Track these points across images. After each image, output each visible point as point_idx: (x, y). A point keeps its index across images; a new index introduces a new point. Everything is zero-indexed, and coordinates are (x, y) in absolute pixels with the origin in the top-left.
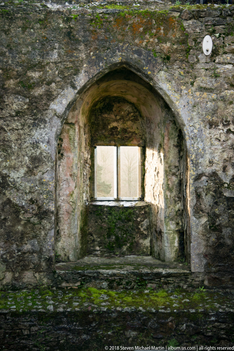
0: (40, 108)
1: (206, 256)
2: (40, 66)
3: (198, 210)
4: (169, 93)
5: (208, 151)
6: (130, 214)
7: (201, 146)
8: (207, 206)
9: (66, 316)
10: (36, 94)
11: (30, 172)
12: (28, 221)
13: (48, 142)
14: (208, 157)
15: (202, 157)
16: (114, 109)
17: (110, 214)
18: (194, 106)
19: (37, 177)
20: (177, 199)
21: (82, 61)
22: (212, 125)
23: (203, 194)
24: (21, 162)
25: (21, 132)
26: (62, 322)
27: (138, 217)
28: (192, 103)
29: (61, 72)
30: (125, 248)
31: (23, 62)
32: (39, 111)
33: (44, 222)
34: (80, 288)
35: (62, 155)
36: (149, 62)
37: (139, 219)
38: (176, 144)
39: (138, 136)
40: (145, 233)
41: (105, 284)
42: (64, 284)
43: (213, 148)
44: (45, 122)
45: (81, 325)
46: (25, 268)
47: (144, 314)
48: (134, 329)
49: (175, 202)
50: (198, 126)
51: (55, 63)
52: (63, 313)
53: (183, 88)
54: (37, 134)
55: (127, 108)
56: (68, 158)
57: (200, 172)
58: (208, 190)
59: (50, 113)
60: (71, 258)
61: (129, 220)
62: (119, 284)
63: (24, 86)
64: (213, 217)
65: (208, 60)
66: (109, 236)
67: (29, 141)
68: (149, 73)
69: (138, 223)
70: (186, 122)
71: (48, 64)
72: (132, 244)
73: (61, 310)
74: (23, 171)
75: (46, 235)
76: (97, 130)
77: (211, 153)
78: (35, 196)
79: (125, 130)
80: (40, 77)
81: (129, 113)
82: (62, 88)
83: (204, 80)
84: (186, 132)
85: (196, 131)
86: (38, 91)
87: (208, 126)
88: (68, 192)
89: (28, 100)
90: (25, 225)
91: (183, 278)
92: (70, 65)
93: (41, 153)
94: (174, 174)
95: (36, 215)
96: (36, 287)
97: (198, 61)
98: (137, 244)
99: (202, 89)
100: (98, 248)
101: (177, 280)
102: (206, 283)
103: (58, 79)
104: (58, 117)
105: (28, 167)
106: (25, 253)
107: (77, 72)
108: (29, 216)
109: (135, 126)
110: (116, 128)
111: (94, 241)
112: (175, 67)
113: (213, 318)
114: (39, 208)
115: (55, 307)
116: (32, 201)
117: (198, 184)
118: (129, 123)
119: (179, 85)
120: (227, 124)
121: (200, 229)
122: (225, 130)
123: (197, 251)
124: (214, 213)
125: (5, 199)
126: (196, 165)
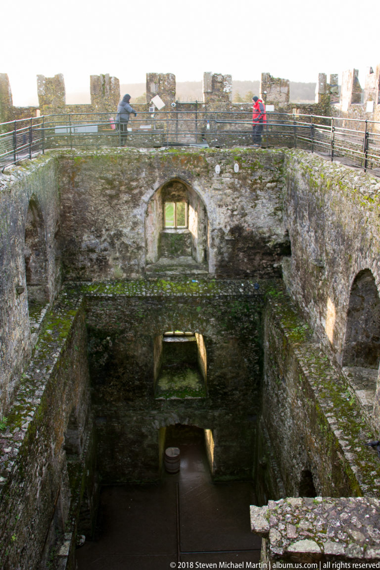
0: (137, 199)
1: (216, 265)
2: (137, 180)
3: (213, 245)
4: (199, 191)
5: (218, 218)
6: (181, 237)
7: (214, 216)
8: (217, 244)
10: (135, 193)
11: (133, 229)
12: (132, 251)
13: (141, 215)
14: (218, 221)
15: (215, 221)
16: (174, 186)
17: (172, 237)
18: (211, 197)
19: (136, 231)
21: (156, 177)
22: (220, 206)
23: (215, 238)
24: (128, 224)
25: (128, 210)
26: (149, 300)
27: (185, 238)
28: (210, 196)
29: (147, 182)
30: (179, 253)
31: (129, 178)
32: (136, 201)
33: (140, 251)
34: (157, 281)
35: (148, 215)
36: (189, 177)
37: (186, 239)
39: (185, 198)
40: (189, 245)
41: (169, 279)
42: (150, 279)
43: (220, 217)
44: (139, 205)
45: (158, 301)
46: (132, 271)
47: (186, 297)
48: (182, 303)
49: (203, 236)
50: (213, 207)
51: (144, 178)
52: (150, 297)
53: (206, 189)
54: (136, 211)
56: (151, 216)
57: (214, 228)
58: (218, 236)
59: (141, 201)
60: (154, 261)
61: (181, 240)
62: (175, 278)
63: (129, 189)
64: (220, 248)
65: (218, 176)
66: (171, 247)
67: (132, 215)
68: (190, 182)
69: (185, 241)
70: (207, 205)
71: (140, 178)
72: (182, 250)
73: (148, 295)
74: (129, 228)
75: (141, 257)
77: (219, 219)
78: (135, 240)
79: (179, 196)
80: (136, 185)
81: (181, 188)
82: (147, 190)
83: (216, 185)
84: (207, 209)
85: (212, 209)
86: (136, 191)
87: (218, 207)
88: (151, 232)
89: (131, 196)
90: (131, 253)
91: (205, 275)
92: (151, 179)
93: (137, 220)
94: (202, 223)
95: (136, 248)
96: (137, 280)
97: (213, 176)
98: (185, 251)
99: (215, 189)
100: (166, 253)
101: (202, 276)
102: (216, 277)
103: (145, 185)
104: (146, 203)
105: (132, 227)
106: (131, 265)
107: (154, 182)
108: (133, 249)
109: (184, 194)
110: (174, 195)
111: (164, 249)
112: (202, 179)
113: (217, 298)
114: (137, 245)
115: (146, 293)
116: (134, 242)
117: (213, 233)
118: (181, 192)
119: (204, 187)
120: (227, 206)
121: (214, 254)
122: (226, 208)
123: (212, 264)
124: (220, 247)
125: (121, 242)
126: (212, 224)
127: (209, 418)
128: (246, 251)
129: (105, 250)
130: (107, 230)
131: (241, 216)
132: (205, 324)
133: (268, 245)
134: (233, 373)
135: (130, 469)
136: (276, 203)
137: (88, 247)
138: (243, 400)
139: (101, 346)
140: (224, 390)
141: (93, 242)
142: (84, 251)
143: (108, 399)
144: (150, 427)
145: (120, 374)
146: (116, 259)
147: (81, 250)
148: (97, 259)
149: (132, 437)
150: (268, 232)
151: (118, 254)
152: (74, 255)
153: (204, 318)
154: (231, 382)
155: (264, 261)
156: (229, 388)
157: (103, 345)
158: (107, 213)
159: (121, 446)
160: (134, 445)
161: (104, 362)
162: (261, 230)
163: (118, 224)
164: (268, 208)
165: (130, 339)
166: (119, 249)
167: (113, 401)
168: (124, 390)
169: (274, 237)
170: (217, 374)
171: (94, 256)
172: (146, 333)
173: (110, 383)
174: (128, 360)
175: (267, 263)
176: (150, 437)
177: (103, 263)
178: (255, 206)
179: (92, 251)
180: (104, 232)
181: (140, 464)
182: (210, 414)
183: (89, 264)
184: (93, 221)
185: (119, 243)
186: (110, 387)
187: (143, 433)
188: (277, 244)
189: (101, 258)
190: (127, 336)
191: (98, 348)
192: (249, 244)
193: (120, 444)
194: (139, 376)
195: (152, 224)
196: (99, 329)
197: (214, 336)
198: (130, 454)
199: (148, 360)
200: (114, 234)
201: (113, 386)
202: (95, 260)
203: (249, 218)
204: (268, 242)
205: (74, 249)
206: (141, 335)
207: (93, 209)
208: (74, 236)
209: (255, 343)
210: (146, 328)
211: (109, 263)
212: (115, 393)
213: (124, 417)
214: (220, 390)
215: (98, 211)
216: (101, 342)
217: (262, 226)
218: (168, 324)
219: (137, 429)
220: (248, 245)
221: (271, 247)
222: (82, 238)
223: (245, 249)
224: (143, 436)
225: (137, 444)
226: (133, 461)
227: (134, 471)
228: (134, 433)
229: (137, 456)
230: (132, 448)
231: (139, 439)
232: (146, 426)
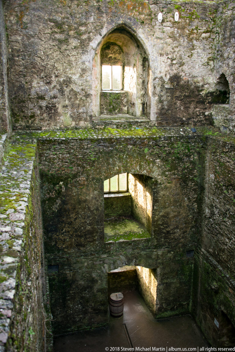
0: (85, 45)
1: (157, 113)
2: (85, 24)
3: (154, 94)
4: (143, 39)
5: (159, 67)
6: (119, 96)
7: (156, 64)
8: (158, 92)
9: (102, 140)
10: (84, 38)
11: (81, 76)
12: (81, 99)
13: (89, 62)
14: (159, 70)
15: (157, 70)
16: (111, 48)
17: (110, 96)
18: (154, 46)
19: (84, 78)
20: (142, 89)
21: (104, 22)
22: (161, 55)
23: (157, 87)
24: (77, 71)
25: (77, 56)
26: (101, 143)
27: (122, 97)
28: (153, 44)
29: (95, 28)
30: (116, 111)
31: (77, 22)
32: (85, 46)
33: (88, 99)
34: (104, 128)
36: (135, 24)
37: (122, 99)
38: (141, 64)
39: (121, 61)
40: (125, 104)
41: (115, 126)
42: (97, 127)
43: (161, 66)
44: (88, 52)
45: (109, 144)
46: (80, 120)
47: (135, 139)
48: (131, 145)
50: (155, 55)
51: (92, 23)
52: (101, 139)
53: (149, 37)
54: (84, 57)
55: (116, 48)
56: (95, 70)
57: (156, 77)
58: (159, 84)
59: (90, 48)
60: (97, 115)
61: (118, 99)
62: (121, 126)
63: (78, 34)
64: (160, 97)
65: (160, 25)
66: (110, 106)
67: (80, 61)
68: (135, 29)
69: (122, 100)
70: (150, 53)
71: (89, 23)
72: (119, 109)
73: (100, 137)
74: (78, 75)
75: (89, 105)
76: (103, 58)
77: (161, 68)
78: (83, 87)
79: (115, 58)
80: (85, 30)
81: (117, 50)
82: (95, 35)
83: (158, 34)
84: (150, 58)
85: (154, 58)
86: (84, 37)
87: (160, 55)
88: (95, 86)
89: (79, 41)
90: (80, 101)
91: (147, 123)
92: (99, 24)
93: (86, 67)
94: (140, 78)
95: (84, 96)
96: (85, 128)
97: (156, 24)
98: (122, 109)
99: (158, 38)
100: (105, 111)
101: (144, 124)
102: (156, 125)
103: (93, 31)
104: (93, 49)
105: (80, 74)
106: (80, 113)
107: (102, 28)
108: (82, 96)
109: (120, 57)
110: (111, 57)
111: (103, 108)
112: (146, 27)
113: (163, 139)
114: (86, 93)
115: (97, 136)
116: (82, 90)
117: (155, 82)
118: (117, 55)
119: (147, 35)
120: (167, 54)
121: (155, 102)
122: (167, 57)
123: (153, 112)
124: (161, 95)
125: (70, 89)
126: (154, 73)
127: (153, 257)
128: (183, 99)
129: (55, 97)
130: (57, 76)
131: (179, 65)
132: (151, 165)
133: (201, 93)
134: (175, 212)
135: (81, 316)
136: (209, 54)
137: (37, 94)
138: (183, 237)
139: (54, 192)
140: (167, 229)
141: (43, 88)
142: (33, 98)
143: (60, 246)
144: (100, 272)
145: (72, 220)
146: (65, 107)
147: (30, 97)
148: (47, 107)
149: (83, 283)
150: (202, 81)
151: (67, 102)
152: (24, 102)
153: (151, 159)
154: (173, 221)
155: (197, 109)
156: (172, 227)
157: (56, 191)
158: (56, 58)
159: (73, 293)
160: (85, 291)
161: (57, 208)
162: (195, 80)
163: (68, 70)
164: (202, 58)
165: (82, 183)
166: (68, 96)
167: (65, 248)
168: (76, 235)
169: (206, 86)
170: (161, 214)
171: (44, 104)
172: (98, 176)
173: (62, 230)
174: (80, 205)
175: (200, 111)
176: (99, 281)
177: (53, 111)
178: (192, 55)
179: (42, 98)
180: (53, 78)
181: (90, 310)
182: (155, 253)
183: (39, 112)
184: (43, 66)
185: (68, 90)
186: (63, 233)
187: (93, 278)
188: (209, 93)
189: (50, 106)
190: (79, 180)
191: (51, 194)
192: (185, 92)
193: (71, 292)
194: (90, 220)
195: (96, 78)
196: (52, 174)
197: (159, 177)
198: (81, 301)
199: (100, 204)
200: (64, 80)
201: (66, 232)
202: (44, 108)
203: (186, 67)
204: (202, 90)
205: (23, 96)
206: (93, 179)
207: (42, 53)
208: (23, 82)
209: (194, 182)
210: (98, 171)
211: (59, 111)
212: (68, 240)
213: (75, 263)
214: (163, 229)
215: (48, 56)
216: (54, 188)
217: (197, 75)
218: (119, 166)
219: (87, 275)
220: (184, 93)
221: (203, 95)
222: (31, 85)
223: (182, 98)
224: (93, 281)
225: (87, 290)
226: (84, 307)
227: (85, 318)
228: (85, 278)
229: (88, 302)
230: (83, 295)
231: (89, 284)
232: (96, 271)
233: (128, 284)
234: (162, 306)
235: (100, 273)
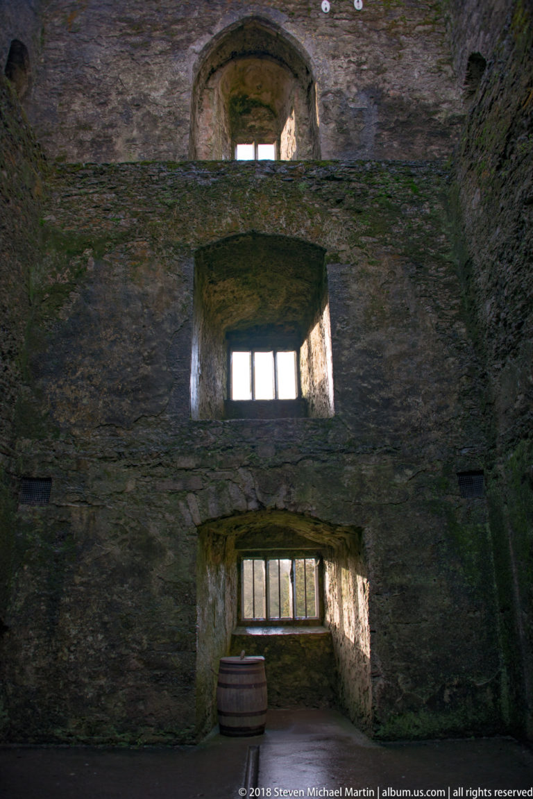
0: (181, 48)
1: (335, 153)
2: (183, 21)
3: (326, 118)
4: (295, 36)
5: (333, 75)
7: (325, 71)
8: (335, 115)
10: (178, 39)
11: (170, 92)
12: (166, 128)
13: (187, 71)
14: (332, 79)
15: (327, 80)
16: (252, 112)
18: (318, 45)
19: (175, 96)
21: (218, 17)
22: (334, 57)
23: (330, 107)
24: (162, 85)
25: (163, 65)
26: (190, 169)
28: (315, 43)
29: (200, 24)
31: (169, 19)
32: (180, 50)
33: (180, 128)
35: (202, 110)
36: (276, 16)
38: (305, 102)
43: (337, 73)
44: (185, 57)
50: (322, 58)
51: (196, 19)
53: (307, 33)
54: (177, 66)
55: (263, 110)
57: (326, 90)
58: (335, 103)
59: (189, 51)
63: (168, 35)
64: (340, 123)
65: (327, 16)
67: (169, 70)
68: (277, 23)
70: (311, 55)
71: (189, 19)
74: (162, 91)
75: (182, 138)
76: (236, 128)
78: (173, 109)
79: (261, 128)
80: (182, 28)
81: (265, 114)
82: (201, 35)
83: (324, 29)
84: (312, 63)
85: (320, 62)
86: (180, 37)
87: (331, 58)
89: (170, 44)
90: (162, 131)
92: (209, 19)
93: (180, 78)
95: (173, 123)
97: (319, 16)
99: (324, 34)
103: (197, 29)
104: (196, 54)
105: (167, 88)
106: (161, 152)
107: (214, 24)
108: (167, 124)
112: (299, 20)
113: (342, 165)
114: (176, 118)
116: (169, 113)
117: (325, 99)
119: (303, 31)
120: (347, 56)
121: (330, 132)
122: (347, 60)
124: (341, 120)
125: (145, 111)
126: (322, 85)
127: (346, 482)
128: (393, 128)
129: (112, 126)
130: (120, 93)
131: (376, 72)
132: (318, 218)
133: (437, 118)
134: (401, 342)
135: (102, 682)
136: (439, 54)
137: (78, 122)
139: (68, 270)
140: (382, 394)
141: (91, 112)
142: (68, 129)
143: (62, 420)
144: (172, 518)
145: (104, 345)
146: (131, 141)
147: (63, 126)
148: (93, 142)
149: (117, 550)
150: (432, 97)
151: (135, 133)
152: (49, 134)
153: (317, 206)
154: (399, 370)
155: (433, 147)
156: (397, 389)
157: (72, 268)
158: (123, 67)
159: (82, 584)
160: (122, 583)
161: (68, 313)
162: (417, 95)
163: (143, 83)
164: (425, 61)
165: (139, 254)
166: (138, 124)
167: (75, 425)
168: (109, 389)
169: (445, 106)
170: (358, 346)
171: (88, 136)
172: (179, 239)
173: (74, 373)
174: (128, 305)
175: (440, 150)
176: (170, 553)
177: (104, 149)
178: (400, 56)
179: (86, 127)
180: (113, 96)
181: (134, 663)
182: (349, 468)
183: (76, 151)
184: (97, 79)
185: (139, 114)
186: (73, 382)
187: (152, 539)
188: (453, 117)
189: (100, 140)
190: (133, 246)
191: (59, 275)
192: (398, 116)
193: (78, 579)
194: (153, 349)
196: (69, 233)
197: (343, 247)
198: (106, 618)
199: (180, 306)
200: (133, 99)
201: (83, 378)
202: (88, 145)
203: (392, 75)
204: (436, 113)
205: (50, 125)
206: (168, 245)
207: (99, 62)
208: (54, 104)
210: (180, 226)
211: (117, 148)
212: (85, 401)
213: (99, 478)
214: (371, 391)
215: (108, 64)
216: (68, 262)
217: (419, 88)
218: (232, 217)
219: (133, 524)
220: (396, 118)
221: (442, 121)
222: (69, 107)
223: (392, 125)
224: (150, 548)
225: (130, 581)
226: (113, 646)
227: (114, 690)
228: (125, 536)
229: (128, 626)
230: (115, 597)
231: (138, 559)
232: (160, 516)
233: (305, 683)
234: (395, 680)
235: (174, 523)
